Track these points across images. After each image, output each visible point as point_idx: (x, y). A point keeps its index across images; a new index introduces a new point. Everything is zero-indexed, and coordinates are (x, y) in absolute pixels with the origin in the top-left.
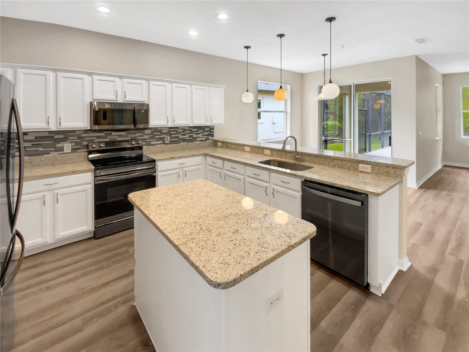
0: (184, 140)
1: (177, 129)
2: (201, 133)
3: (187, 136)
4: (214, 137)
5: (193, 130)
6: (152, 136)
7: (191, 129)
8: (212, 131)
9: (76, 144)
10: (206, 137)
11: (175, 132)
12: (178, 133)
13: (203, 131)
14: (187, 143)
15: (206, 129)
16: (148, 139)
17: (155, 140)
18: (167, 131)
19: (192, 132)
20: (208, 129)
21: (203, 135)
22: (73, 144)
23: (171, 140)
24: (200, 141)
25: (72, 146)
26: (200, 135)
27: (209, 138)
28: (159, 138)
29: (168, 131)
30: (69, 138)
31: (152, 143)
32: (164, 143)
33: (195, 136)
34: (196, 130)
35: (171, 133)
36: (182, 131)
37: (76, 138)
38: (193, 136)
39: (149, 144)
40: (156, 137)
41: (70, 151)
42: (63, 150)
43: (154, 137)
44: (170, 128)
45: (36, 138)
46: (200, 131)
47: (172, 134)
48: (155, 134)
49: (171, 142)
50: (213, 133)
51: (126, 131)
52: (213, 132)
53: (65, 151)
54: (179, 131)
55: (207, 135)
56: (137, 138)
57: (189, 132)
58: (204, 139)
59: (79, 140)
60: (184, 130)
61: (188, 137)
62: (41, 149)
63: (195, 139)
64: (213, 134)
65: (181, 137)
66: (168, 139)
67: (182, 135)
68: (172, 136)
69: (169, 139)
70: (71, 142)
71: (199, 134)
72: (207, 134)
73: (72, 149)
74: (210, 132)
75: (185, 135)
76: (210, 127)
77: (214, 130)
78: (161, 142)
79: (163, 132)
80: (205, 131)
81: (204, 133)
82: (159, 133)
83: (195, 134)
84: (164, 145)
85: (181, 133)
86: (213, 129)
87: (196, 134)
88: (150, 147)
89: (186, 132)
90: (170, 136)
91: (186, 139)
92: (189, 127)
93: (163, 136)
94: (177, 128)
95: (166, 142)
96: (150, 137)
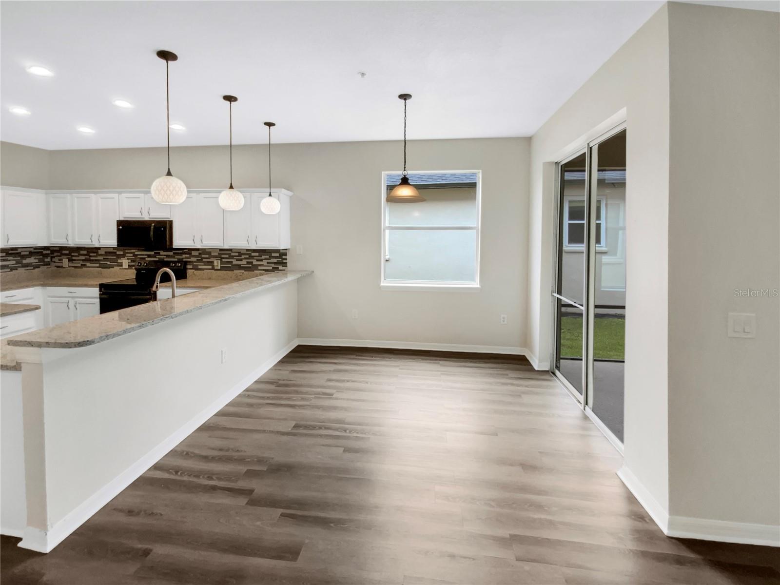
0: (240, 267)
1: (230, 252)
2: (266, 259)
3: (244, 262)
4: (287, 266)
5: (253, 254)
6: (200, 258)
7: (250, 252)
8: (284, 257)
9: (133, 261)
10: (273, 265)
11: (227, 256)
12: (231, 257)
13: (268, 257)
14: (243, 271)
15: (273, 255)
16: (195, 262)
17: (203, 264)
18: (217, 254)
19: (251, 257)
20: (278, 255)
21: (268, 263)
22: (130, 261)
23: (222, 265)
24: (263, 270)
25: (129, 263)
26: (265, 262)
27: (278, 268)
28: (208, 262)
29: (219, 253)
30: (127, 255)
31: (200, 267)
32: (213, 269)
33: (255, 262)
34: (257, 254)
35: (223, 256)
36: (237, 254)
37: (132, 255)
38: (252, 262)
39: (196, 268)
40: (204, 260)
41: (127, 268)
42: (122, 266)
43: (201, 260)
44: (221, 250)
45: (106, 252)
46: (263, 257)
47: (224, 258)
48: (203, 256)
49: (222, 269)
50: (284, 261)
51: (174, 251)
52: (286, 259)
53: (124, 267)
54: (233, 254)
55: (275, 263)
56: (184, 260)
57: (248, 256)
58: (271, 268)
59: (133, 257)
60: (240, 253)
61: (246, 263)
62: (109, 263)
63: (256, 267)
64: (286, 263)
65: (235, 262)
66: (217, 264)
67: (237, 260)
68: (224, 260)
69: (220, 265)
70: (128, 259)
71: (261, 260)
72: (276, 261)
73: (129, 265)
74: (281, 260)
75: (241, 260)
76: (281, 251)
77: (288, 257)
78: (210, 267)
79: (212, 254)
80: (271, 257)
81: (270, 259)
82: (207, 256)
83: (255, 260)
84: (213, 271)
85: (235, 258)
86: (285, 254)
87: (258, 260)
88: (196, 272)
89: (243, 257)
90: (221, 260)
91: (242, 266)
92: (247, 250)
93: (211, 260)
94: (231, 250)
95: (216, 268)
96: (197, 260)
